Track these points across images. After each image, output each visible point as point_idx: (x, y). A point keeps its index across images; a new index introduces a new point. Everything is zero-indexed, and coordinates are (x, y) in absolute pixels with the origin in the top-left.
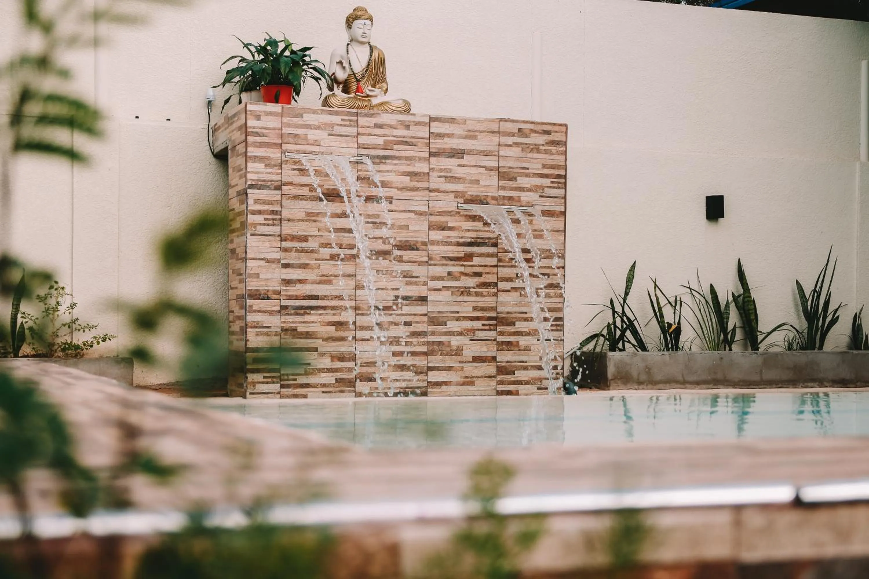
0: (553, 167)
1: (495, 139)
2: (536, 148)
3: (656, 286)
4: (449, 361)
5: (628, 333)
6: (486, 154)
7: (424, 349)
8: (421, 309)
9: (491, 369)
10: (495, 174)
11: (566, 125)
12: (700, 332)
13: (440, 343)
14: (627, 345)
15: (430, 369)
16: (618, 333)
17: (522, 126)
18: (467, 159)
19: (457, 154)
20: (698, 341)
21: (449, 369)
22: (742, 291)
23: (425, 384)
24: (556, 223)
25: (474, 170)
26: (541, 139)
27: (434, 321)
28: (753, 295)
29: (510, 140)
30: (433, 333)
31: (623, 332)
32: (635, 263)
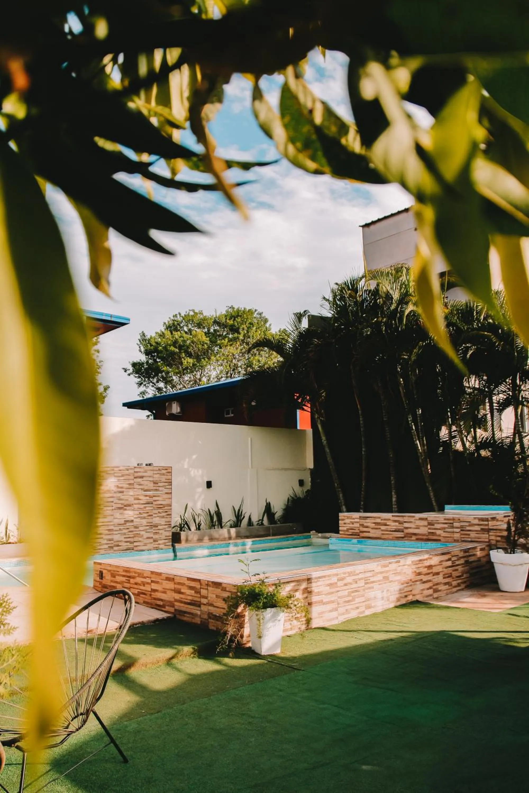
0: (168, 480)
1: (152, 472)
2: (164, 474)
3: (193, 510)
4: (140, 539)
5: (186, 526)
6: (150, 477)
7: (133, 536)
8: (132, 524)
9: (151, 540)
10: (152, 482)
11: (172, 467)
12: (205, 522)
13: (137, 534)
14: (185, 529)
15: (135, 542)
16: (183, 525)
17: (160, 468)
18: (144, 479)
19: (142, 477)
20: (205, 526)
21: (140, 541)
22: (217, 509)
23: (133, 546)
24: (169, 496)
25: (146, 482)
26: (164, 472)
27: (136, 527)
28: (221, 511)
29: (156, 472)
30: (135, 531)
31: (184, 525)
32: (187, 505)
